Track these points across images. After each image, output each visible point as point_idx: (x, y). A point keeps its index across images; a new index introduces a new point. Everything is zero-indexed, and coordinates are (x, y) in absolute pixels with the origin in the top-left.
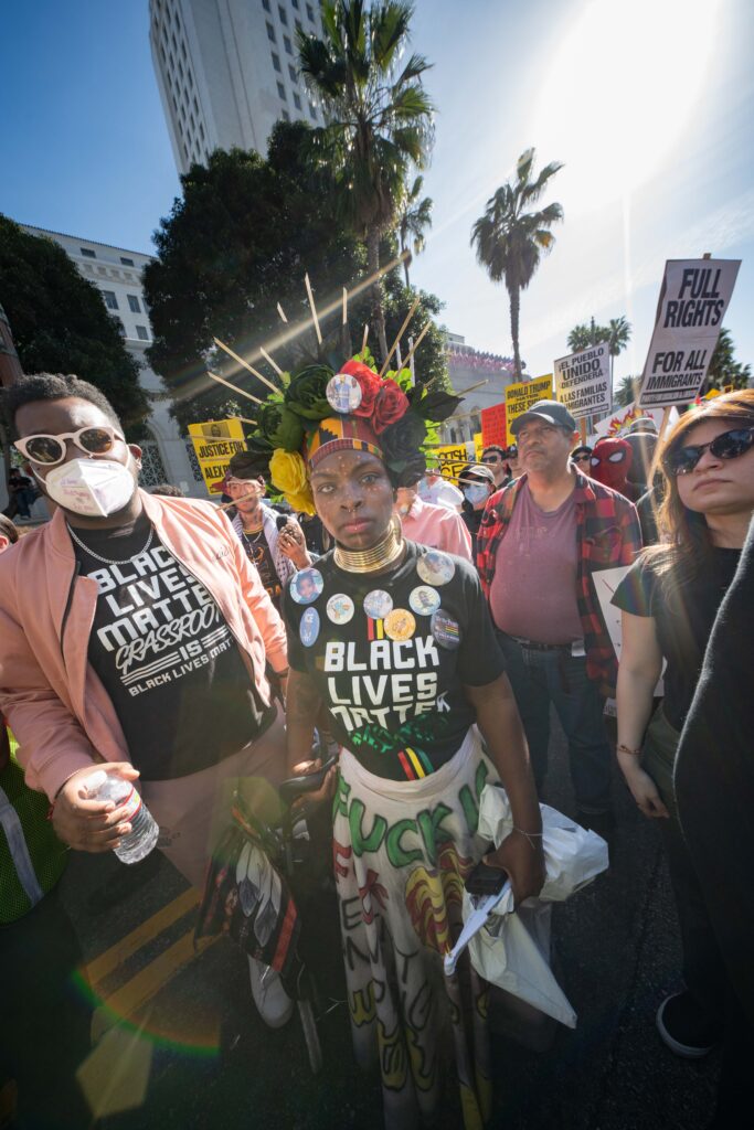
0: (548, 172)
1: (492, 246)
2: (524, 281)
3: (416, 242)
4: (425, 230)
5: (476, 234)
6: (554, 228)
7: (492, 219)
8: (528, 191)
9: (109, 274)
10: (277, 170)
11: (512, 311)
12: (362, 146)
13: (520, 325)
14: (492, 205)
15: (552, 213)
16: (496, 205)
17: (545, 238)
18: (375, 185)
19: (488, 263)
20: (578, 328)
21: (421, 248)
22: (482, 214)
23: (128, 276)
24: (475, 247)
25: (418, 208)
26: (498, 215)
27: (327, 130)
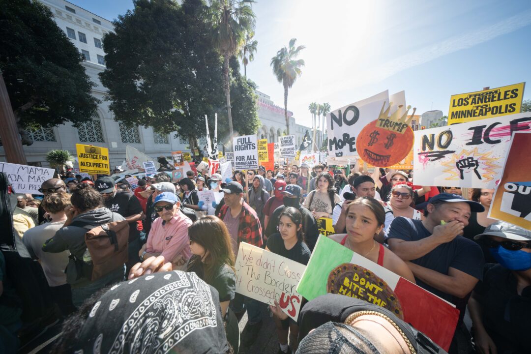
0: (300, 48)
1: (278, 69)
2: (290, 85)
3: (250, 56)
4: (254, 52)
5: (273, 62)
6: (302, 68)
7: (279, 58)
8: (293, 53)
9: (84, 24)
10: (186, 13)
11: (285, 95)
12: (225, 19)
13: (288, 101)
14: (279, 53)
15: (301, 62)
16: (281, 54)
17: (299, 71)
18: (229, 36)
19: (277, 75)
20: (312, 103)
21: (252, 59)
22: (275, 55)
23: (96, 29)
24: (272, 67)
25: (252, 43)
26: (282, 57)
27: (210, 8)
